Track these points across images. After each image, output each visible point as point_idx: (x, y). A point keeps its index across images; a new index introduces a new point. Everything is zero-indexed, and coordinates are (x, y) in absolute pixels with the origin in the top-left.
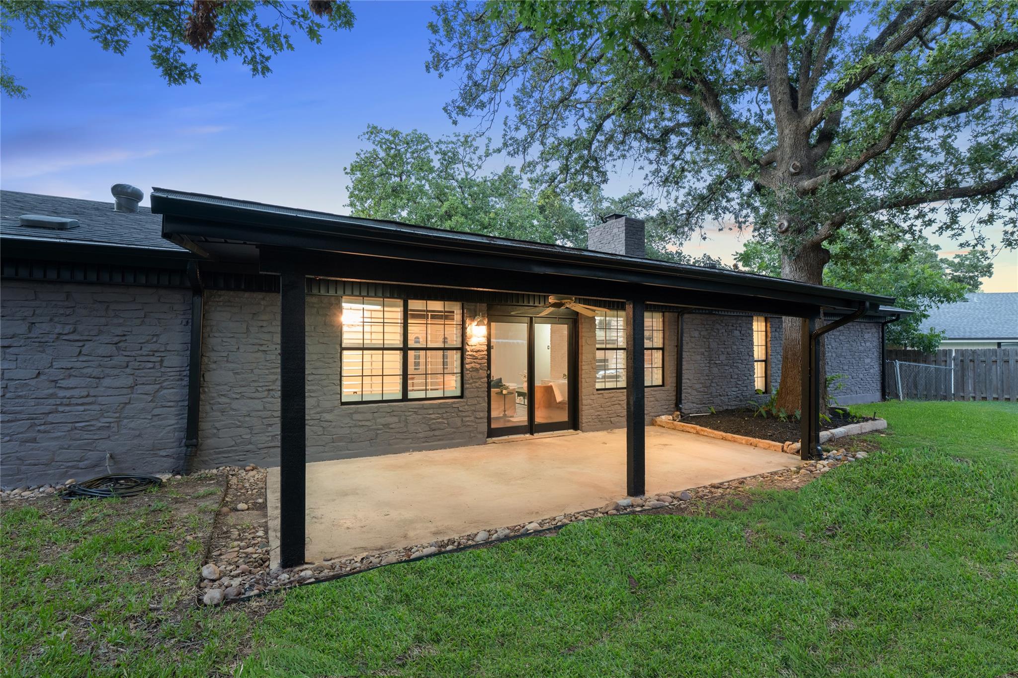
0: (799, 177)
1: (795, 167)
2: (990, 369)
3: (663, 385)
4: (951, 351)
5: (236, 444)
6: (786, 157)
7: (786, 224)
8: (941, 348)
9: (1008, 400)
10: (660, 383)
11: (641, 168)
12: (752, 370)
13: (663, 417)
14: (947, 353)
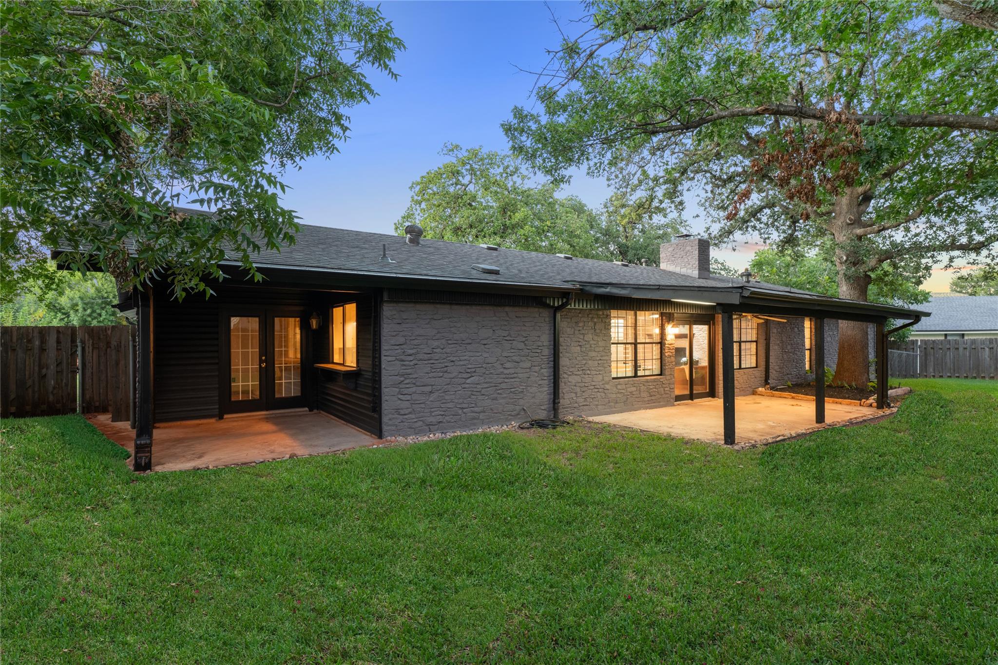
0: (853, 226)
1: (850, 219)
2: (946, 355)
3: (756, 367)
4: (917, 341)
5: (571, 403)
6: (844, 212)
7: (845, 258)
8: (911, 338)
9: (958, 377)
10: (755, 366)
11: (698, 196)
12: (804, 356)
13: (760, 389)
14: (914, 342)
